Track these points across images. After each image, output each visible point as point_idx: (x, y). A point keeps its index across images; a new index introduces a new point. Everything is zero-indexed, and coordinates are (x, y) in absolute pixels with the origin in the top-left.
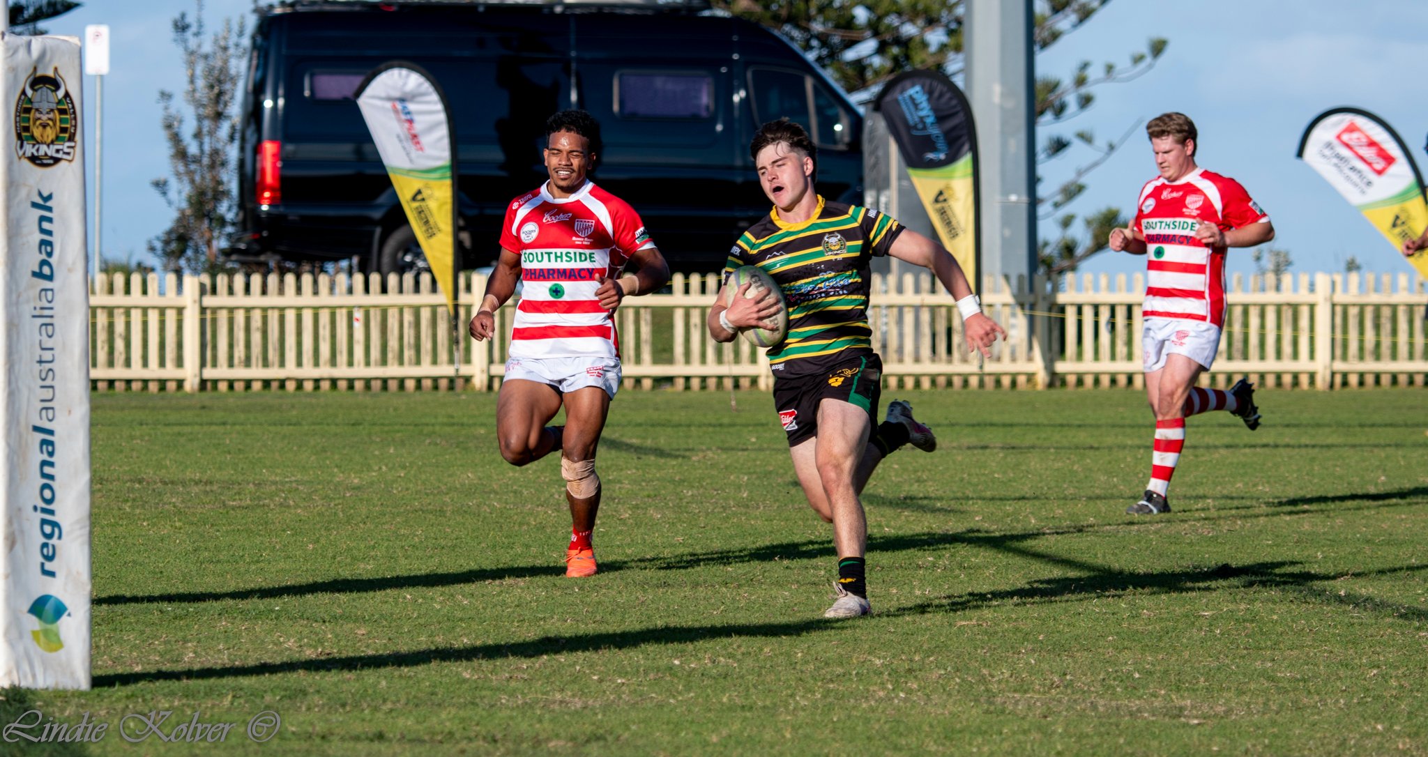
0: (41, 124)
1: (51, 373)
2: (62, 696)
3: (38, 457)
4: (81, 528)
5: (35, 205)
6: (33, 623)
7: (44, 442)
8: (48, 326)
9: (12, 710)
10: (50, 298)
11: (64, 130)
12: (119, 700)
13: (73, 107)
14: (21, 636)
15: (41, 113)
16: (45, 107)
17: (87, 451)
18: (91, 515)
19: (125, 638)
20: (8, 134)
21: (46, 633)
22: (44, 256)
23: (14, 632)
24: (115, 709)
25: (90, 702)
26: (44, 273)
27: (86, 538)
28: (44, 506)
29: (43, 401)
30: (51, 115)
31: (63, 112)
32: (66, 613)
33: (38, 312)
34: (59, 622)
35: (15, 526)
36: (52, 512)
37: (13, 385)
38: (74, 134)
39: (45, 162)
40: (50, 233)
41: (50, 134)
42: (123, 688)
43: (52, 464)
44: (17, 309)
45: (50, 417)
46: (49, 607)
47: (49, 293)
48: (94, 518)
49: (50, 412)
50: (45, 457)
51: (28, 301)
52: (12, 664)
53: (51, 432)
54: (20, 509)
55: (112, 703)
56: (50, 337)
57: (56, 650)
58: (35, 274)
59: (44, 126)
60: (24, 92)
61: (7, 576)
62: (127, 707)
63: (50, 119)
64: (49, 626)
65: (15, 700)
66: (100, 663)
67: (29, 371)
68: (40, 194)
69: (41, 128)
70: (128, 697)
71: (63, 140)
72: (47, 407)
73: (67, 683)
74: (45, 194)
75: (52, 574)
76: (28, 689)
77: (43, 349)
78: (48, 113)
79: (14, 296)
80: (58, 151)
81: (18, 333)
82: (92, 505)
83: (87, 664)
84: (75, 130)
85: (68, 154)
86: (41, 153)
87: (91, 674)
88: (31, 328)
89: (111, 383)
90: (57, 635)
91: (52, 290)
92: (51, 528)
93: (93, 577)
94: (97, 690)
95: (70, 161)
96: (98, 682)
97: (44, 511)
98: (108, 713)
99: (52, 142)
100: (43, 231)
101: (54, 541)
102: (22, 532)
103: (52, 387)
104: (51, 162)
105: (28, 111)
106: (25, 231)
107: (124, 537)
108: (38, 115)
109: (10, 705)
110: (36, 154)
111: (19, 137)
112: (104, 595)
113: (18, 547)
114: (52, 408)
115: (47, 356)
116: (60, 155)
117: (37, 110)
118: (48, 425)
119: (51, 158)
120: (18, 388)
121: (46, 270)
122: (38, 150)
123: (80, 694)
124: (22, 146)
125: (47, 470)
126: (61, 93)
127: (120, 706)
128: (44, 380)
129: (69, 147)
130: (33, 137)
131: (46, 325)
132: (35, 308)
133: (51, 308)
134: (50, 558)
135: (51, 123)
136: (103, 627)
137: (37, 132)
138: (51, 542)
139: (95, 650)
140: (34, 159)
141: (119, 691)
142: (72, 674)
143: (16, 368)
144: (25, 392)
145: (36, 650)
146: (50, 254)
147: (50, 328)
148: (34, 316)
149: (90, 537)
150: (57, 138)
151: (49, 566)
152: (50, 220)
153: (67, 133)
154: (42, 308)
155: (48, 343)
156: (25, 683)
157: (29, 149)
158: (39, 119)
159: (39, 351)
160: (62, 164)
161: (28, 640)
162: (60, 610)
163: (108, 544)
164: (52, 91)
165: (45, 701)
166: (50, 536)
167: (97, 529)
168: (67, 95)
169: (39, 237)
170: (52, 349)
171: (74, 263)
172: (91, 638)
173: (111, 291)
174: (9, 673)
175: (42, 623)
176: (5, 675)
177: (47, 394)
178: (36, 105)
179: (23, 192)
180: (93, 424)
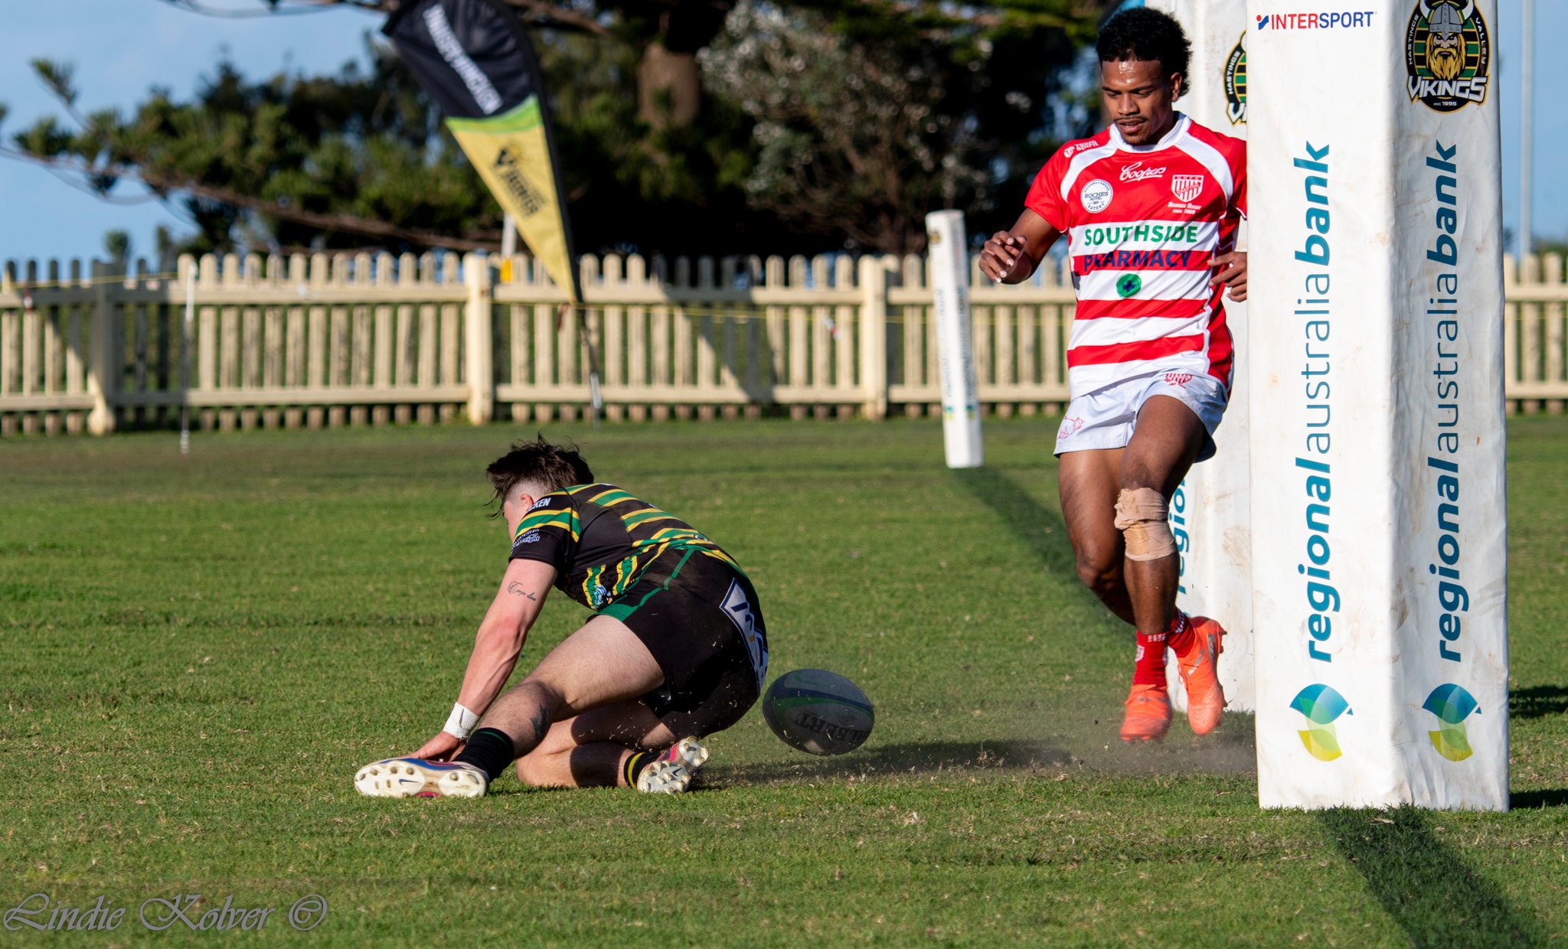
0: (1440, 53)
1: (1453, 387)
2: (1470, 819)
3: (1435, 500)
4: (1494, 596)
5: (1431, 162)
6: (1431, 721)
7: (1443, 480)
8: (1449, 325)
9: (1403, 837)
10: (1451, 288)
11: (1471, 61)
12: (1545, 825)
13: (1484, 30)
14: (1414, 739)
15: (1441, 38)
16: (1446, 30)
17: (1501, 491)
18: (1507, 580)
19: (1556, 742)
20: (1395, 68)
21: (1448, 735)
22: (1444, 231)
23: (1403, 734)
24: (1540, 837)
25: (1507, 827)
26: (1444, 253)
27: (1501, 609)
28: (1445, 565)
29: (1441, 425)
30: (1454, 42)
31: (1470, 36)
32: (1476, 709)
33: (1434, 307)
34: (1465, 721)
35: (1406, 591)
36: (1455, 574)
37: (1403, 404)
38: (1486, 66)
39: (1446, 104)
40: (1452, 200)
41: (1453, 66)
42: (1551, 808)
43: (1454, 510)
44: (1408, 301)
45: (1453, 447)
46: (1452, 699)
47: (1451, 281)
48: (1514, 584)
49: (1452, 440)
50: (1446, 500)
51: (1422, 292)
52: (1403, 776)
53: (1453, 467)
54: (1412, 570)
55: (1537, 829)
56: (1452, 339)
57: (1462, 759)
58: (1431, 255)
59: (1445, 56)
60: (1418, 11)
61: (1395, 660)
62: (1558, 833)
63: (1452, 46)
64: (1452, 726)
65: (1406, 825)
66: (1521, 775)
67: (1424, 386)
68: (1439, 148)
69: (1440, 58)
70: (1557, 822)
71: (1471, 75)
72: (1448, 434)
73: (1478, 802)
74: (1446, 148)
75: (1456, 657)
76: (1425, 809)
77: (1441, 355)
78: (1449, 38)
79: (1404, 284)
80: (1463, 90)
81: (1409, 335)
82: (1510, 564)
83: (1503, 777)
84: (1487, 61)
85: (1477, 93)
86: (1441, 92)
87: (1508, 790)
88: (1426, 327)
89: (1542, 403)
90: (1463, 738)
91: (1455, 276)
92: (1453, 595)
93: (1512, 660)
94: (1516, 812)
95: (1480, 103)
96: (1518, 800)
97: (1444, 572)
98: (1531, 842)
99: (1456, 78)
100: (1442, 197)
101: (1458, 612)
102: (1415, 600)
103: (1455, 406)
104: (1455, 104)
105: (1423, 35)
106: (1418, 197)
107: (1556, 609)
108: (1437, 42)
109: (1401, 831)
110: (1434, 94)
111: (1411, 70)
112: (1528, 685)
113: (1410, 620)
114: (1455, 435)
115: (1448, 364)
116: (1465, 95)
117: (1435, 34)
118: (1449, 458)
119: (1455, 98)
120: (1409, 408)
121: (1447, 250)
122: (1436, 89)
123: (1494, 817)
124: (1414, 84)
125: (1448, 517)
126: (1467, 12)
127: (1548, 833)
128: (1443, 397)
129: (1477, 84)
130: (1429, 71)
131: (1447, 323)
132: (1432, 301)
133: (1454, 301)
134: (1453, 636)
135: (1454, 52)
136: (1527, 728)
137: (1435, 65)
138: (1453, 614)
139: (1513, 759)
140: (1430, 101)
141: (1547, 813)
142: (1484, 790)
143: (1407, 381)
144: (1418, 413)
145: (1435, 758)
146: (1452, 229)
147: (1451, 327)
148: (1430, 312)
149: (1506, 608)
150: (1462, 71)
151: (1451, 646)
152: (1452, 183)
153: (1476, 66)
154: (1440, 301)
155: (1449, 347)
156: (1419, 803)
157: (1425, 88)
158: (1439, 46)
159: (1437, 359)
160: (1470, 106)
161: (1424, 743)
162: (1466, 705)
163: (1535, 617)
164: (1456, 9)
165: (1447, 826)
166: (1452, 606)
167: (1520, 598)
168: (1476, 13)
169: (1437, 205)
170: (1455, 356)
171: (1484, 241)
172: (1509, 742)
173: (1542, 277)
174: (1399, 788)
175: (1442, 721)
176: (1394, 790)
177: (1448, 416)
178: (1434, 28)
179: (1416, 145)
180: (1511, 458)
